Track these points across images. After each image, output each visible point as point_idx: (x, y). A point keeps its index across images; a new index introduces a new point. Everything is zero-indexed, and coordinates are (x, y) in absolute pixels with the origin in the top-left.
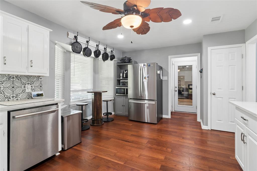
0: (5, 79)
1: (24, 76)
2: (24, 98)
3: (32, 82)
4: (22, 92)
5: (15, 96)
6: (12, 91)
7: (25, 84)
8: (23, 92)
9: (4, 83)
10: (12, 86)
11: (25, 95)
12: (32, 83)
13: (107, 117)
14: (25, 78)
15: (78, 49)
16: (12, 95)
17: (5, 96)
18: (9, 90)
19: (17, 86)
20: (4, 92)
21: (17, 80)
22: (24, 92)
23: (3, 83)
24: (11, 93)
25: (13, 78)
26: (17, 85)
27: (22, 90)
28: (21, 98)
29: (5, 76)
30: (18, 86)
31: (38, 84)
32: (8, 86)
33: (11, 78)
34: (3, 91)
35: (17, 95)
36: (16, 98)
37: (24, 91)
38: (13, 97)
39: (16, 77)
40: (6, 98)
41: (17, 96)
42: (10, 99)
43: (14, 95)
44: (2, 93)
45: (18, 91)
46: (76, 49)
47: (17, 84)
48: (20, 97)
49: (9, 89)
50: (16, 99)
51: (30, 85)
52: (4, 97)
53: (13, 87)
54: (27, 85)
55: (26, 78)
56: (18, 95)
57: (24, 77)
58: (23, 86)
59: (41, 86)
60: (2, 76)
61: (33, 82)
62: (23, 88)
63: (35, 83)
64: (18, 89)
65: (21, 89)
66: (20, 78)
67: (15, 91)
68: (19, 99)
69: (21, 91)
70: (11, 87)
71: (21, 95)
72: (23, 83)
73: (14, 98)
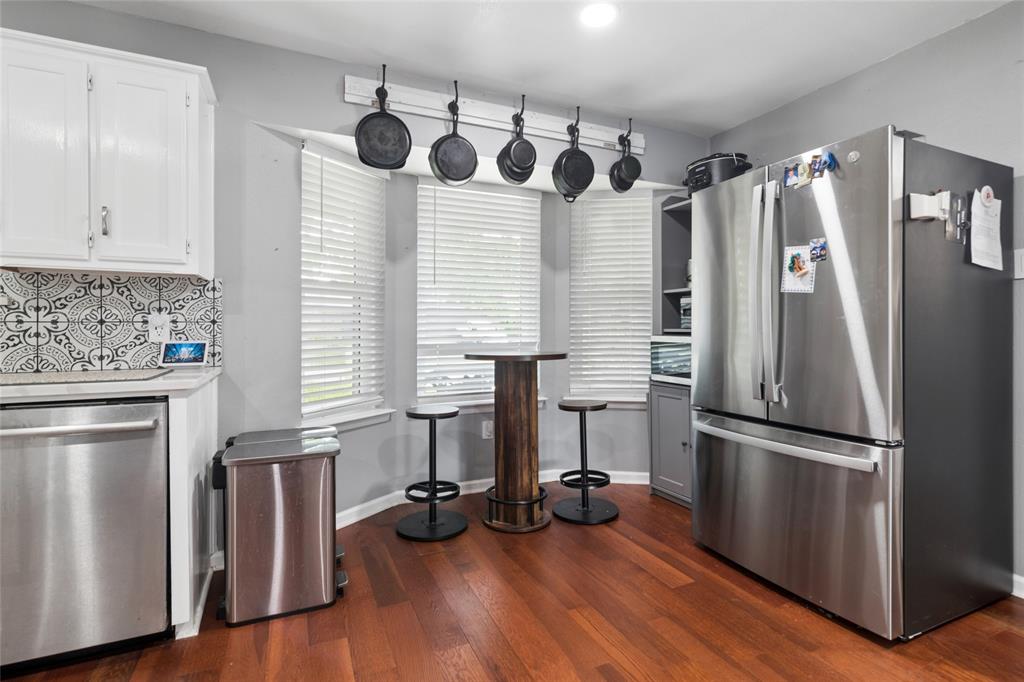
0: (70, 291)
1: (142, 280)
2: (143, 363)
3: (174, 303)
4: (135, 341)
5: (108, 357)
6: (99, 334)
7: (146, 308)
8: (138, 342)
9: (70, 305)
10: (99, 318)
11: (144, 355)
12: (176, 308)
13: (581, 495)
14: (147, 285)
15: (389, 147)
16: (98, 352)
17: (74, 354)
18: (88, 333)
19: (114, 317)
20: (67, 338)
21: (115, 294)
22: (142, 340)
23: (65, 306)
24: (96, 343)
25: (101, 286)
26: (117, 313)
27: (136, 333)
28: (131, 364)
29: (71, 279)
30: (120, 317)
31: (202, 312)
32: (83, 317)
33: (94, 288)
34: (64, 334)
35: (116, 350)
36: (114, 363)
37: (141, 338)
38: (101, 358)
39: (112, 282)
40: (75, 359)
41: (118, 356)
42: (90, 367)
43: (106, 352)
44: (61, 340)
45: (120, 335)
46: (379, 146)
47: (114, 311)
48: (128, 358)
49: (88, 327)
50: (112, 365)
51: (169, 313)
52: (69, 355)
53: (102, 322)
54: (155, 314)
55: (149, 287)
56: (119, 353)
57: (144, 283)
58: (139, 318)
59: (214, 322)
60: (63, 278)
61: (181, 302)
62: (138, 326)
63: (188, 306)
64: (119, 328)
65: (133, 328)
66: (126, 286)
67: (107, 336)
68: (124, 366)
69: (131, 339)
70: (94, 322)
71: (131, 353)
72: (139, 305)
73: (105, 361)
